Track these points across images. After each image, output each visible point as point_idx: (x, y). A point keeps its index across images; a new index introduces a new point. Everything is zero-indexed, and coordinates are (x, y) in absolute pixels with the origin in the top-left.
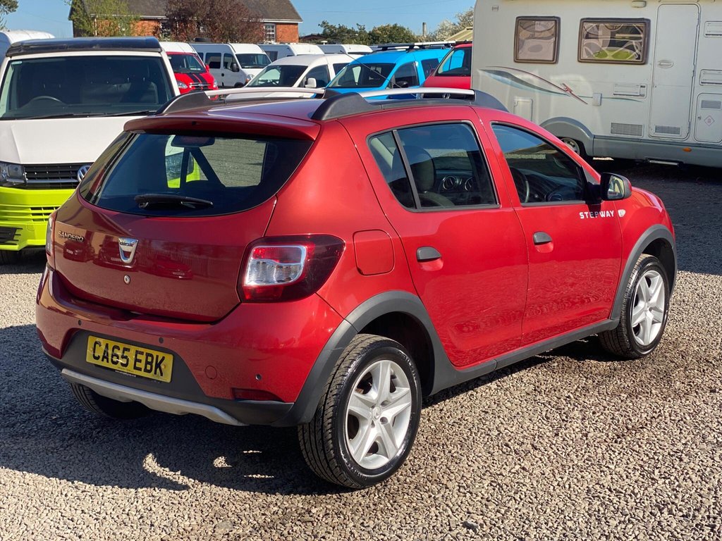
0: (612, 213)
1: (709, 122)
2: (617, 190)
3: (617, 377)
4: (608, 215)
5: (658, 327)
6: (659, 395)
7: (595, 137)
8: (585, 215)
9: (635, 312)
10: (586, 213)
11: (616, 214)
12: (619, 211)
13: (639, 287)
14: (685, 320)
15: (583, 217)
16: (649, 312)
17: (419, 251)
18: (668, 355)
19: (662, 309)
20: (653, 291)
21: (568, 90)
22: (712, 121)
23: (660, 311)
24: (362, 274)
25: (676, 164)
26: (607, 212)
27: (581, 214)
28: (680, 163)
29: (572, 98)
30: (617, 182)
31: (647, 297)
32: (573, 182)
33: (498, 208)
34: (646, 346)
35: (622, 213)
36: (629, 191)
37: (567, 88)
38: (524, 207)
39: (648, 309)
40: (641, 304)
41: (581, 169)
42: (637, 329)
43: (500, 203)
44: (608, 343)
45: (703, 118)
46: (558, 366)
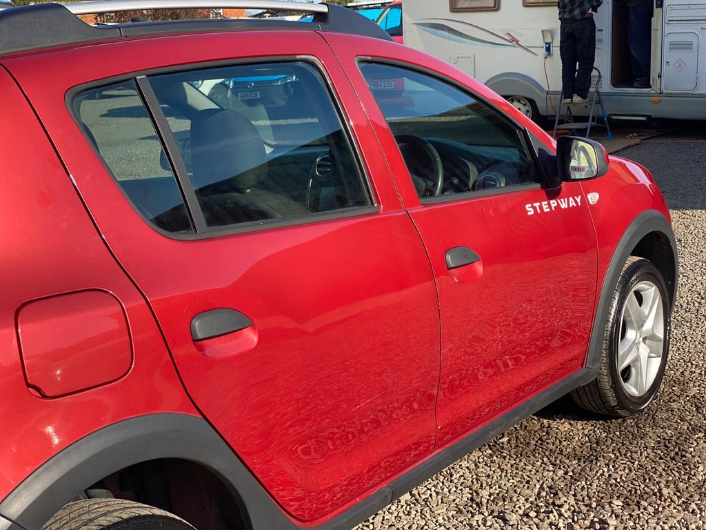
0: (578, 200)
1: (680, 66)
2: (584, 163)
3: (601, 459)
4: (572, 204)
5: (656, 363)
6: (675, 498)
7: (548, 93)
8: (534, 208)
9: (622, 349)
10: (537, 205)
11: (584, 200)
12: (590, 196)
13: (627, 310)
14: (689, 339)
15: (531, 212)
16: (642, 344)
17: (196, 324)
18: (674, 405)
19: (661, 335)
20: (647, 313)
21: (513, 40)
22: (683, 65)
23: (659, 340)
24: (44, 396)
25: (644, 119)
26: (571, 199)
27: (528, 207)
28: (649, 117)
29: (520, 49)
30: (583, 149)
31: (637, 322)
32: (512, 155)
33: (377, 213)
34: (642, 397)
35: (593, 198)
36: (604, 164)
37: (513, 38)
38: (425, 206)
39: (641, 339)
40: (631, 334)
41: (524, 132)
42: (627, 372)
43: (379, 203)
44: (584, 398)
45: (671, 64)
46: (509, 442)
